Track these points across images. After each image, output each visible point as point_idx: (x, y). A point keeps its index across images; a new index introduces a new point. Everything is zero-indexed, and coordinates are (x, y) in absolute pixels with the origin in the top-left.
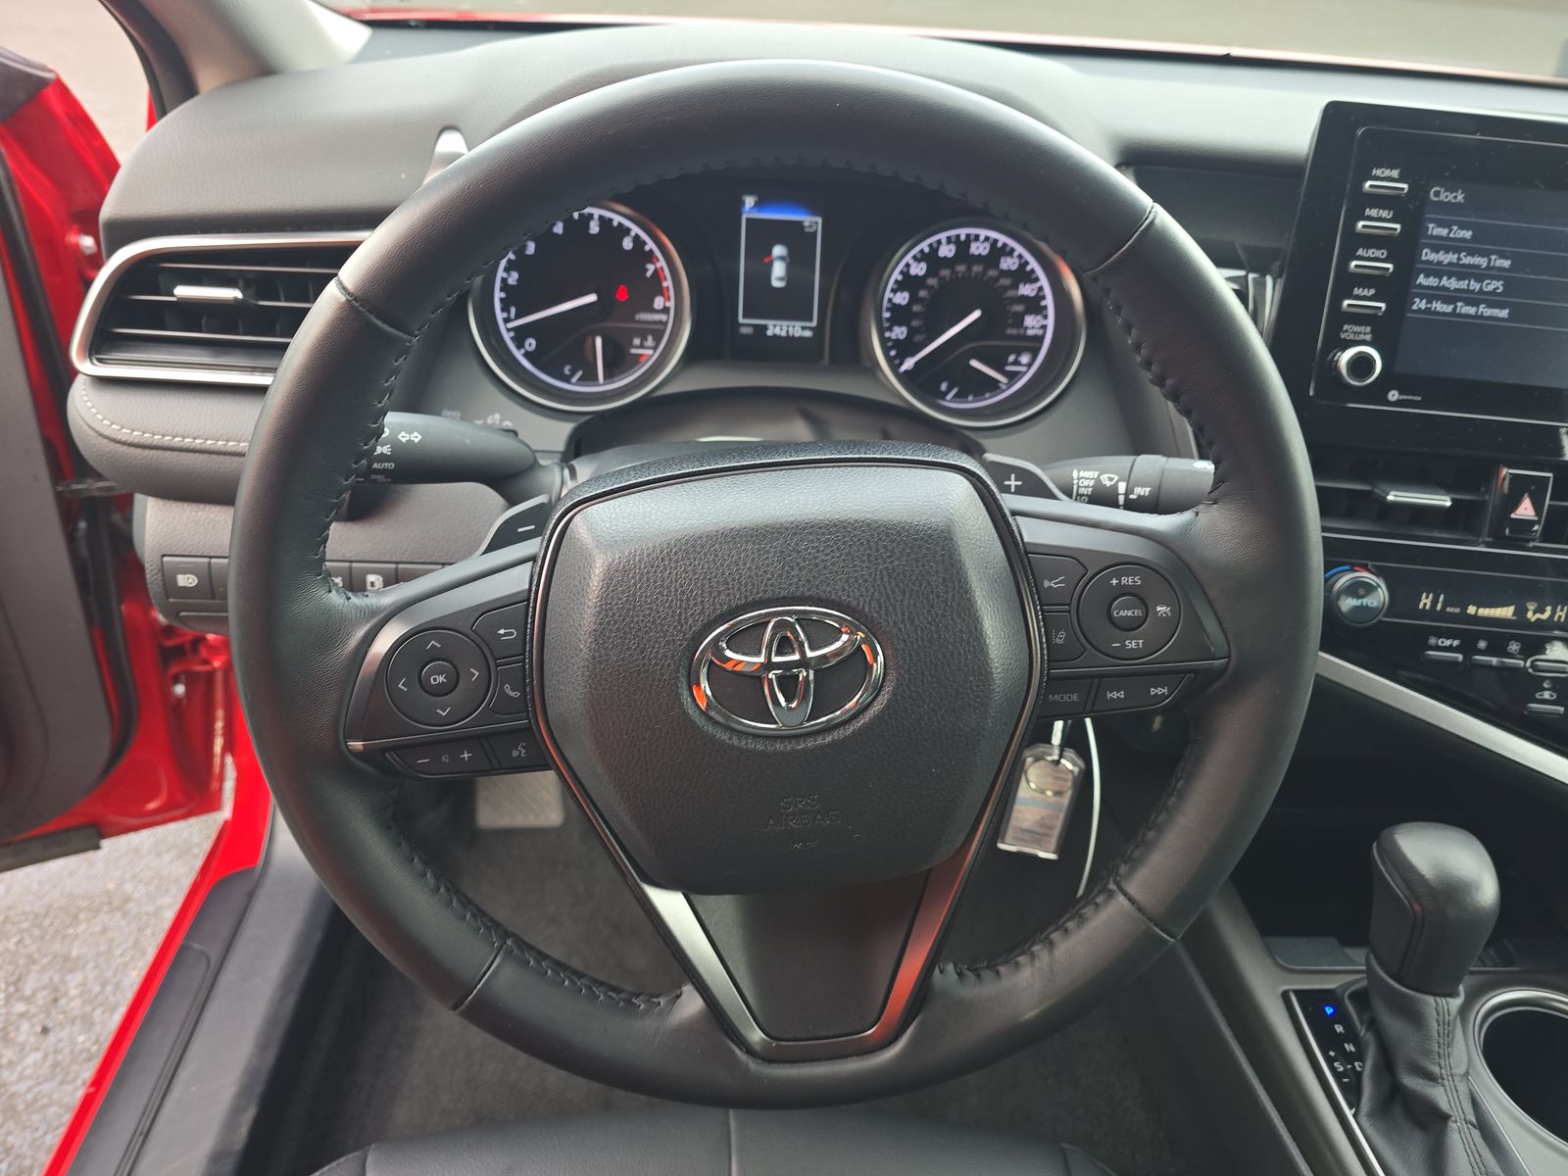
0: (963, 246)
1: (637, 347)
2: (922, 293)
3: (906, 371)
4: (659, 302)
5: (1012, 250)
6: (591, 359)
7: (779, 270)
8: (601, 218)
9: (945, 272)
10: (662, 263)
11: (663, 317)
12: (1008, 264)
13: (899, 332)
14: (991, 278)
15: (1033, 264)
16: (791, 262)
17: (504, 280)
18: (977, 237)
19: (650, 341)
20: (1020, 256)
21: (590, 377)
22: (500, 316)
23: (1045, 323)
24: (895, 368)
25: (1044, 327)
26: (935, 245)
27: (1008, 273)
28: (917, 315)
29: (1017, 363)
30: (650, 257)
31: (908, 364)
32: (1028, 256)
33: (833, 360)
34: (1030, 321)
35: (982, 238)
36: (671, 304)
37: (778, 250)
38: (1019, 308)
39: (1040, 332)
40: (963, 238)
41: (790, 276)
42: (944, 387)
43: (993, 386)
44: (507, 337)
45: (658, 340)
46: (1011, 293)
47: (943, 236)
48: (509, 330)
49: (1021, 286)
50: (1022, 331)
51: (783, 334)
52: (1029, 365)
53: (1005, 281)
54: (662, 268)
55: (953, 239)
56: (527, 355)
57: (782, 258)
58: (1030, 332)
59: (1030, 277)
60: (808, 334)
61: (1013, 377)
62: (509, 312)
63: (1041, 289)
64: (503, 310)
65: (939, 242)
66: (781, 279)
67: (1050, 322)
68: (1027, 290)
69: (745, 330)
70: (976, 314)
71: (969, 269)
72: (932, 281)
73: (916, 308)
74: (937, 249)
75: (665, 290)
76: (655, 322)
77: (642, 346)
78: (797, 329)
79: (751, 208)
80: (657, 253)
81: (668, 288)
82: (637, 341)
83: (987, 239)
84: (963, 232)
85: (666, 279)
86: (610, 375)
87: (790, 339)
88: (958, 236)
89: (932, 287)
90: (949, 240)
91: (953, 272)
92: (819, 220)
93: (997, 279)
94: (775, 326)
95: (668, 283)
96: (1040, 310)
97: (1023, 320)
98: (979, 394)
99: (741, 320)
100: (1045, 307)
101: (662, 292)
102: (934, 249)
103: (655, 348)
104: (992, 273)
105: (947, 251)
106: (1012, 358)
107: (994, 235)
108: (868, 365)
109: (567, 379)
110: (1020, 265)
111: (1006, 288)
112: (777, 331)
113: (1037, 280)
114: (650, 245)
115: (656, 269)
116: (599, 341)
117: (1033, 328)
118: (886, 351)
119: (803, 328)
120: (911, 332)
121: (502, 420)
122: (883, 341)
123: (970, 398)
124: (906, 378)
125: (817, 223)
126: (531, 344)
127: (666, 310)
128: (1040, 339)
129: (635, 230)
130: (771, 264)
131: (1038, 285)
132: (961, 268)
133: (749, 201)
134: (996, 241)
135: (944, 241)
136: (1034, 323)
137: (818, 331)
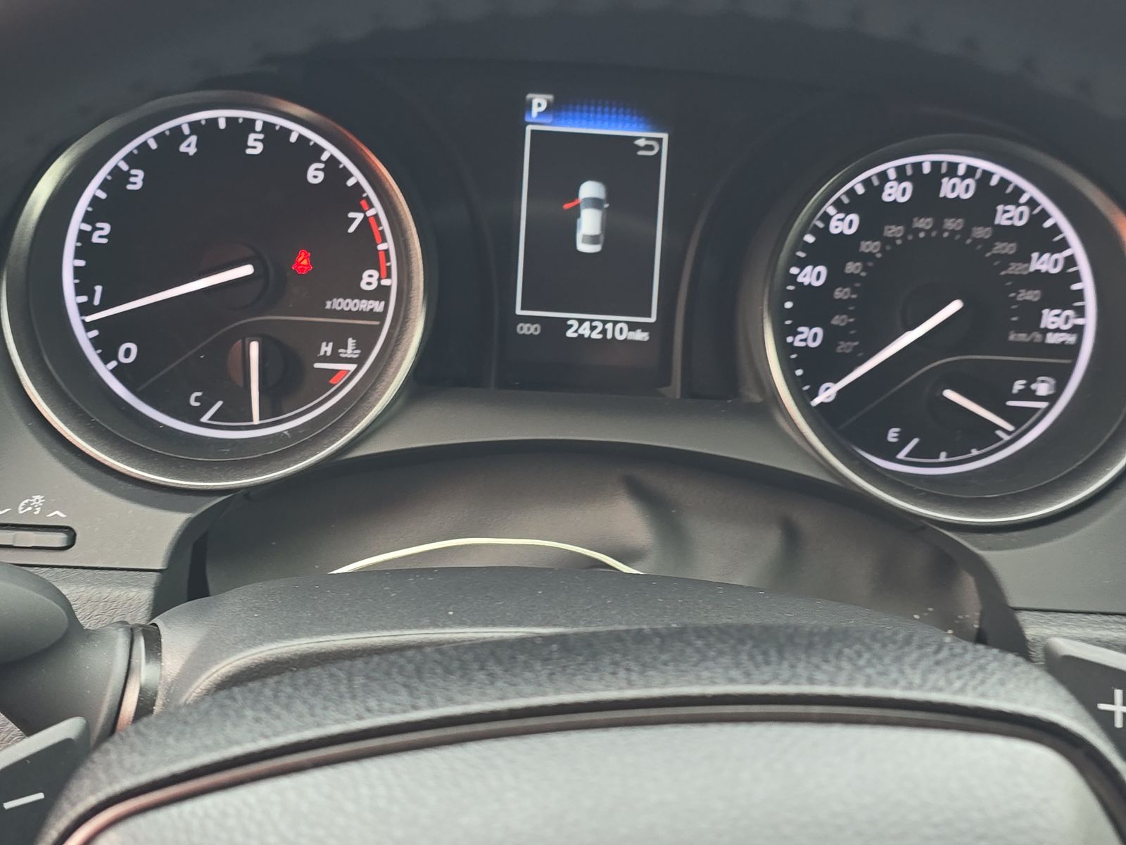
0: (926, 184)
1: (325, 359)
2: (851, 267)
3: (822, 404)
4: (369, 280)
5: (1019, 192)
6: (239, 381)
7: (589, 223)
8: (267, 127)
9: (893, 231)
10: (378, 209)
11: (378, 306)
12: (1010, 216)
13: (810, 337)
14: (977, 241)
15: (1057, 217)
16: (612, 207)
17: (83, 236)
18: (953, 167)
19: (351, 350)
20: (1032, 203)
21: (236, 412)
22: (72, 300)
23: (1080, 321)
24: (803, 399)
25: (1078, 330)
26: (876, 182)
27: (1008, 233)
28: (841, 307)
29: (1028, 394)
30: (355, 198)
31: (827, 394)
32: (1046, 203)
33: (691, 392)
34: (1050, 318)
35: (961, 170)
36: (392, 282)
37: (590, 189)
38: (1032, 295)
39: (1071, 339)
40: (927, 169)
41: (609, 233)
42: (892, 435)
43: (985, 435)
44: (84, 339)
45: (365, 347)
46: (1015, 269)
47: (890, 167)
48: (88, 327)
49: (1035, 255)
50: (1037, 337)
51: (596, 335)
52: (1052, 399)
53: (1008, 248)
54: (376, 216)
55: (909, 172)
56: (118, 372)
57: (595, 203)
58: (1052, 339)
59: (1051, 242)
60: (640, 336)
61: (1022, 419)
62: (91, 295)
63: (1071, 261)
64: (79, 291)
65: (883, 177)
66: (593, 240)
67: (1090, 322)
68: (1044, 263)
69: (525, 329)
70: (955, 306)
71: (938, 225)
72: (868, 246)
73: (839, 294)
74: (881, 189)
75: (382, 257)
76: (360, 314)
77: (335, 358)
78: (621, 329)
79: (540, 114)
80: (369, 191)
81: (387, 252)
82: (326, 349)
83: (971, 171)
84: (926, 161)
85: (384, 240)
86: (272, 409)
87: (606, 344)
88: (917, 166)
89: (871, 256)
90: (901, 175)
91: (910, 230)
92: (665, 136)
93: (989, 244)
94: (581, 322)
95: (388, 245)
96: (1072, 300)
97: (1039, 317)
98: (958, 450)
99: (519, 311)
100: (1080, 295)
101: (375, 260)
102: (874, 190)
103: (360, 362)
104: (981, 232)
105: (896, 192)
106: (1018, 386)
107: (983, 165)
108: (756, 398)
109: (193, 417)
110: (1032, 217)
111: (1006, 260)
112: (585, 330)
113: (1064, 245)
114: (357, 177)
115: (366, 218)
116: (254, 348)
117: (1058, 330)
118: (787, 368)
119: (633, 327)
120: (832, 336)
121: (46, 507)
122: (784, 350)
123: (943, 457)
124: (823, 418)
125: (660, 141)
126: (129, 351)
127: (381, 293)
128: (1074, 351)
129: (330, 150)
130: (576, 213)
131: (1067, 253)
132: (923, 223)
133: (539, 102)
134: (987, 175)
135: (892, 174)
136: (1060, 323)
137: (661, 331)
